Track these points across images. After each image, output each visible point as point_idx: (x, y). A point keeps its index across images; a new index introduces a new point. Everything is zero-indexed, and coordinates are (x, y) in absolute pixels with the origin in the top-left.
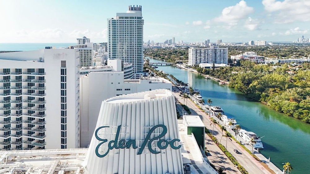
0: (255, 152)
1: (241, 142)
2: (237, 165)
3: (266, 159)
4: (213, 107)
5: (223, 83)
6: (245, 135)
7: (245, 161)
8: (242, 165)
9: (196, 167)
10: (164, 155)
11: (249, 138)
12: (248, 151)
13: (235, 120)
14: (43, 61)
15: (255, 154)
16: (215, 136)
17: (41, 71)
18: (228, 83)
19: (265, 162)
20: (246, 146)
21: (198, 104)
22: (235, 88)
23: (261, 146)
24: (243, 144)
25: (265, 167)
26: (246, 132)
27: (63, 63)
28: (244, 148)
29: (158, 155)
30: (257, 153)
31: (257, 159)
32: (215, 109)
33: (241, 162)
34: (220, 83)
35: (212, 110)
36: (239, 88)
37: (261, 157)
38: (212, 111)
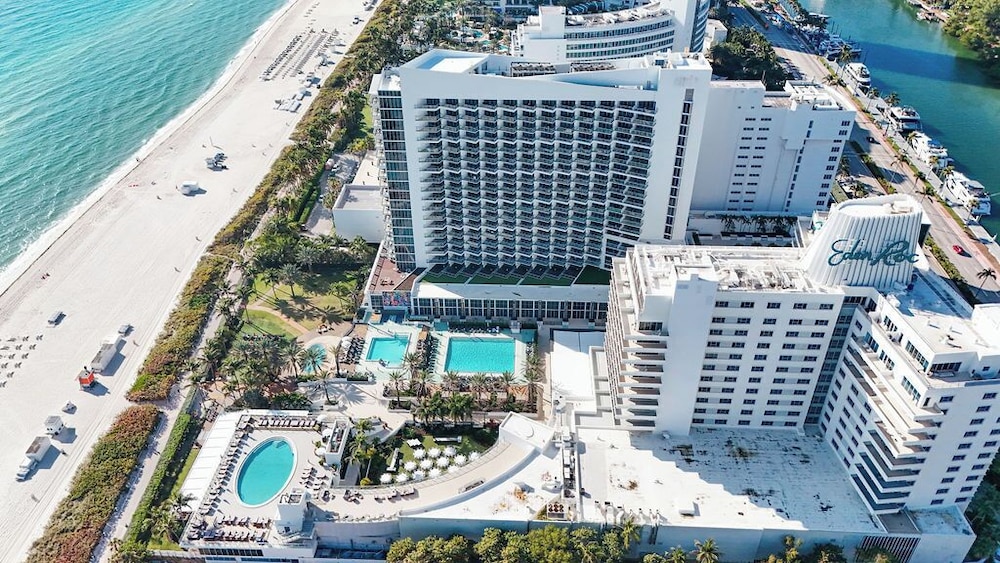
0: (971, 223)
1: (947, 200)
2: (931, 246)
3: (988, 237)
4: (897, 109)
5: (930, 18)
6: (959, 188)
7: (948, 239)
8: (940, 247)
9: (921, 276)
10: (897, 267)
11: (967, 193)
12: (957, 219)
13: (945, 150)
14: (655, 89)
15: (970, 227)
16: (893, 185)
17: (650, 106)
18: (944, 15)
19: (985, 242)
20: (955, 209)
21: (857, 95)
22: (962, 39)
23: (986, 209)
24: (950, 204)
25: (982, 250)
26: (964, 179)
27: (690, 94)
28: (952, 213)
29: (891, 267)
30: (975, 224)
31: (971, 236)
32: (899, 115)
33: (939, 240)
34: (921, 16)
35: (893, 115)
36: (973, 40)
37: (980, 232)
38: (893, 120)
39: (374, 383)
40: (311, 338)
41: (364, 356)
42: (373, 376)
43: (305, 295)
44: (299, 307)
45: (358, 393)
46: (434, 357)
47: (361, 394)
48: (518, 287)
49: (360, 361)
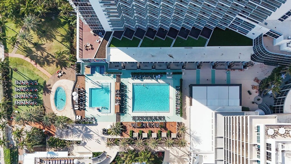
39: (96, 124)
40: (54, 82)
41: (87, 104)
42: (96, 120)
43: (40, 42)
44: (39, 53)
45: (89, 132)
46: (125, 101)
47: (91, 133)
48: (171, 50)
49: (86, 107)
